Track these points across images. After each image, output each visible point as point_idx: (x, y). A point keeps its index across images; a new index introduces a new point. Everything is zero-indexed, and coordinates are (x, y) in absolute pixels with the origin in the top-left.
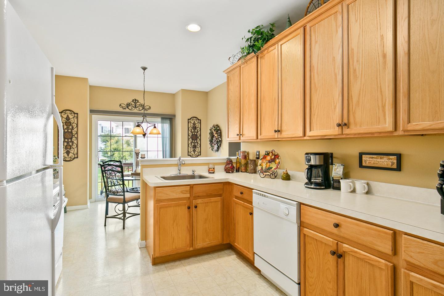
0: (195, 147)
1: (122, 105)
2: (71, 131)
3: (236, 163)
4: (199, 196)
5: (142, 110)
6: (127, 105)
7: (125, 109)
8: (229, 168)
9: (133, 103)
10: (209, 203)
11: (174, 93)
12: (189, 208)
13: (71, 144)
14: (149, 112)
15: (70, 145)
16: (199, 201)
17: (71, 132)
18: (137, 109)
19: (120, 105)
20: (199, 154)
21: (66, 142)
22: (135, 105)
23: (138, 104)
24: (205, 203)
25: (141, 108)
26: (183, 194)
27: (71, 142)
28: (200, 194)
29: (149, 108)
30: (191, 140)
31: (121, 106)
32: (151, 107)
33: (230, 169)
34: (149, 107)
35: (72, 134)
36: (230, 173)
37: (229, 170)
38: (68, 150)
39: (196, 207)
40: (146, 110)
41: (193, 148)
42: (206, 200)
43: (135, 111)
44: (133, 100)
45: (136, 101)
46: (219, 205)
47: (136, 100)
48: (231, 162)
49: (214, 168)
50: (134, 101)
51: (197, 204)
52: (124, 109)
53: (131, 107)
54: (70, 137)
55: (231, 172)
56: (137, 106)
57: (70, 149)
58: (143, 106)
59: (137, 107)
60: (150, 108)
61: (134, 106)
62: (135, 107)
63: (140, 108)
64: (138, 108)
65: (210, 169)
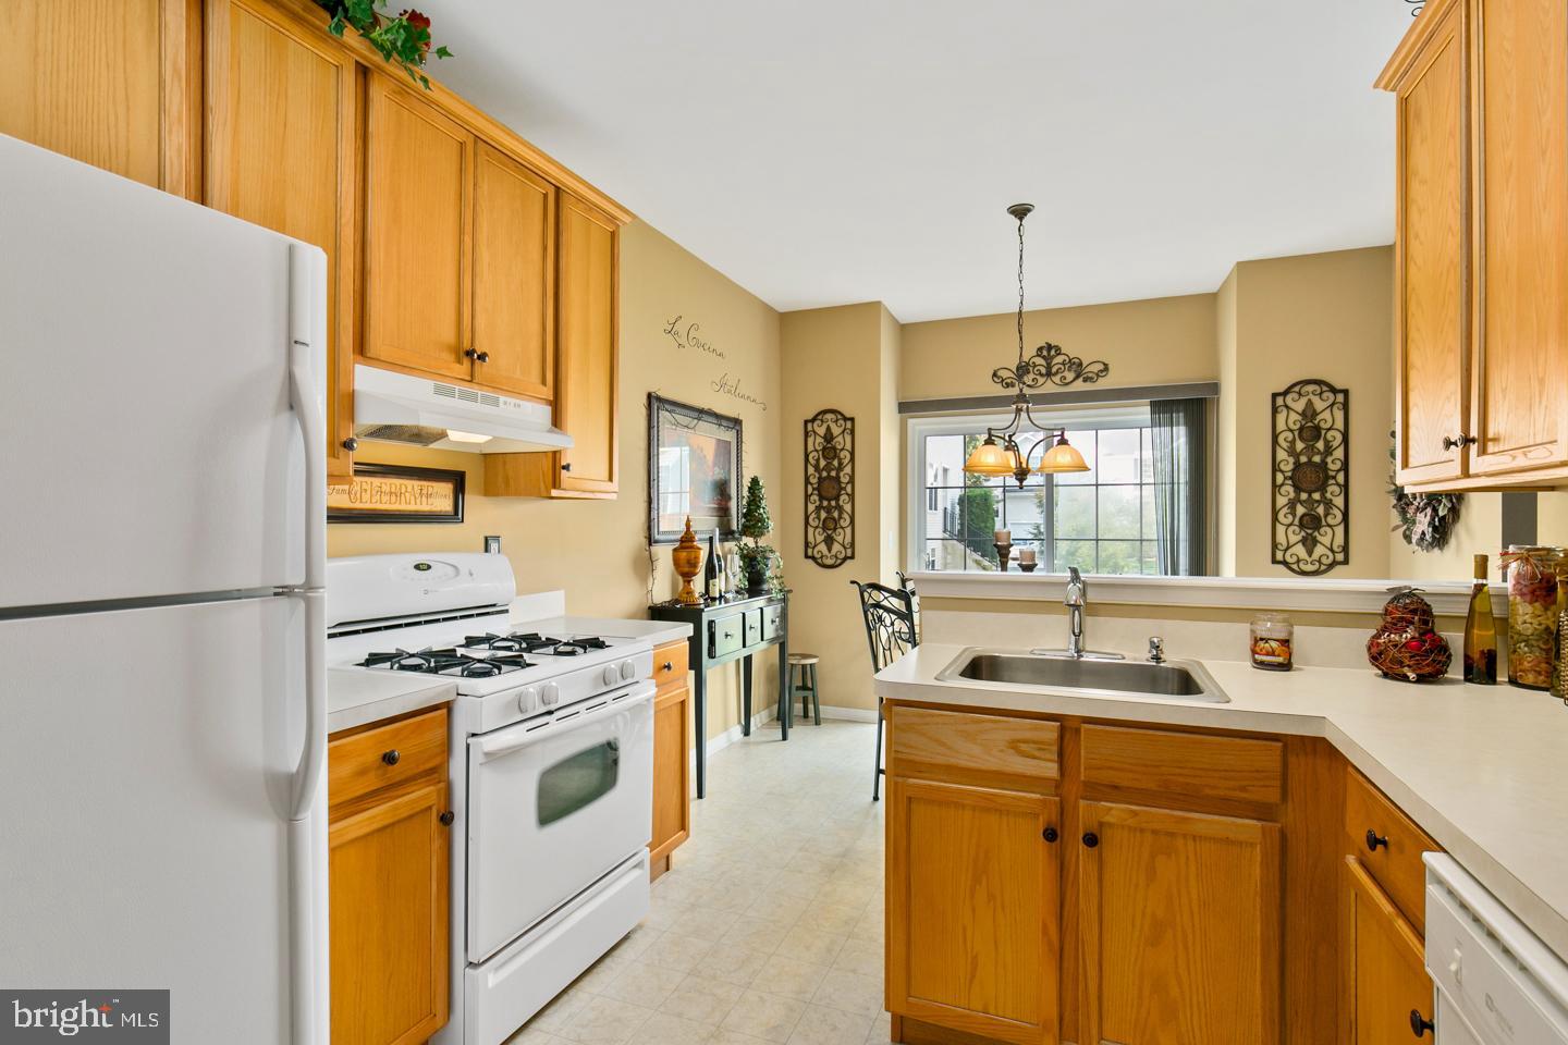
0: (1311, 523)
1: (999, 373)
2: (838, 474)
3: (1470, 621)
4: (1116, 787)
5: (1074, 380)
6: (1018, 369)
7: (1013, 385)
8: (1393, 652)
9: (1039, 361)
10: (1180, 842)
11: (1215, 291)
12: (1051, 835)
13: (836, 514)
14: (1103, 384)
15: (834, 519)
16: (1114, 812)
17: (838, 477)
18: (1057, 379)
19: (995, 375)
20: (1340, 557)
21: (824, 508)
22: (1049, 367)
23: (1059, 359)
24: (1154, 832)
25: (1070, 376)
26: (1020, 760)
27: (836, 508)
28: (1124, 780)
29: (1101, 371)
30: (1291, 489)
31: (996, 379)
32: (1110, 367)
33: (1405, 656)
34: (1102, 367)
35: (840, 482)
36: (1405, 678)
37: (1401, 664)
38: (830, 532)
39: (1091, 840)
40: (1092, 378)
41: (1302, 526)
42: (1160, 815)
43: (1049, 387)
44: (1040, 349)
45: (1053, 352)
46: (1254, 869)
47: (1049, 347)
48: (1414, 612)
49: (1286, 643)
50: (1045, 353)
51: (1101, 824)
52: (1008, 385)
53: (1031, 376)
54: (835, 492)
55: (1412, 676)
56: (1054, 370)
57: (835, 529)
58: (1077, 367)
59: (1057, 373)
60: (1106, 368)
61: (1043, 371)
62: (1049, 374)
63: (1066, 374)
64: (1059, 376)
65: (1262, 644)
